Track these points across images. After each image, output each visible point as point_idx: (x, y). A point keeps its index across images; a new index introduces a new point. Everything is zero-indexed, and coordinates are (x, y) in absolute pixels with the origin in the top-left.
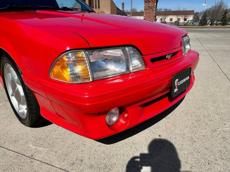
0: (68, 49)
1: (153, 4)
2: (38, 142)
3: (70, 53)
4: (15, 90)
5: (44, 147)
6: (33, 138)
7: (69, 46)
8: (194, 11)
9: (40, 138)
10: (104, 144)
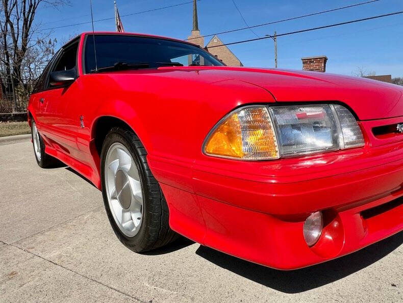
0: (239, 104)
1: (318, 66)
2: (156, 278)
3: (243, 109)
4: (123, 186)
5: (169, 289)
6: (147, 272)
7: (241, 100)
8: (390, 75)
9: (160, 273)
10: (280, 293)
